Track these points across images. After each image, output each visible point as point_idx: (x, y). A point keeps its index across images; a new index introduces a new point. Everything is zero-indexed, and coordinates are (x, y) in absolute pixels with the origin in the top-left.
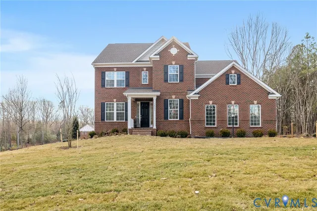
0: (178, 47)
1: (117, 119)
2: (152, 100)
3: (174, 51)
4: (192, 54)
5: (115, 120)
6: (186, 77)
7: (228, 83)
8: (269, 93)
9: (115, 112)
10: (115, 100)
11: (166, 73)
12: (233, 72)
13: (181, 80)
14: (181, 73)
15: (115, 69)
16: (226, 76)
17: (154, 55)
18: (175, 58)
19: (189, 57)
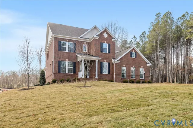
0: (108, 33)
1: (68, 72)
2: (95, 61)
3: (105, 35)
4: (114, 39)
5: (67, 72)
6: (111, 51)
7: (131, 56)
8: (147, 63)
9: (67, 67)
10: (67, 60)
11: (102, 47)
12: (134, 51)
13: (109, 52)
14: (109, 48)
15: (67, 40)
16: (131, 53)
17: (96, 36)
18: (106, 39)
19: (113, 40)
